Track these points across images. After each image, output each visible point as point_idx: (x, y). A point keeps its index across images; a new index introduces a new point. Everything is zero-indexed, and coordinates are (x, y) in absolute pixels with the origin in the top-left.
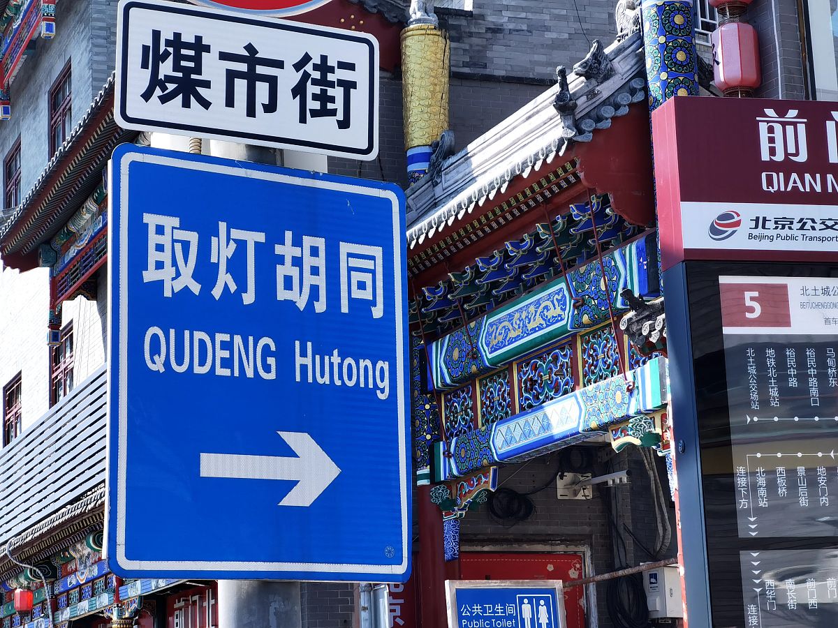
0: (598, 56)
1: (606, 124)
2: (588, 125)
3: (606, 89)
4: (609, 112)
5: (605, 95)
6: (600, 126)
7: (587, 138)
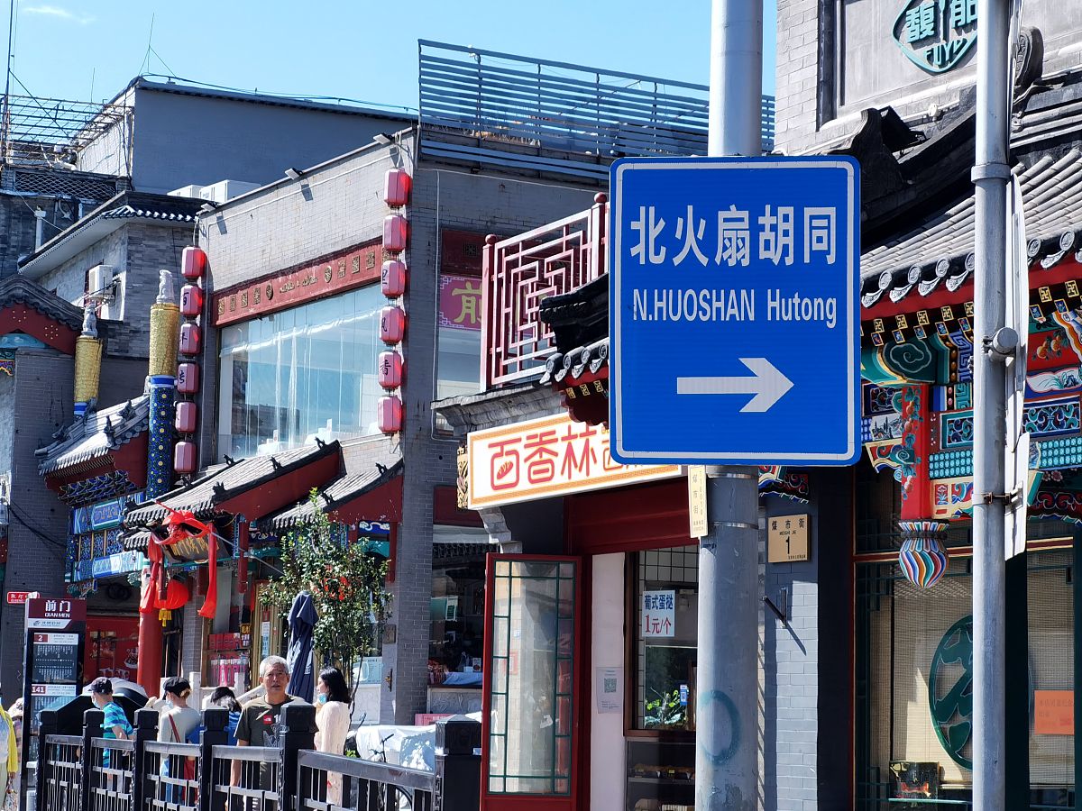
0: (129, 407)
1: (127, 441)
2: (119, 441)
3: (130, 424)
4: (129, 435)
5: (130, 426)
6: (124, 442)
7: (117, 448)
